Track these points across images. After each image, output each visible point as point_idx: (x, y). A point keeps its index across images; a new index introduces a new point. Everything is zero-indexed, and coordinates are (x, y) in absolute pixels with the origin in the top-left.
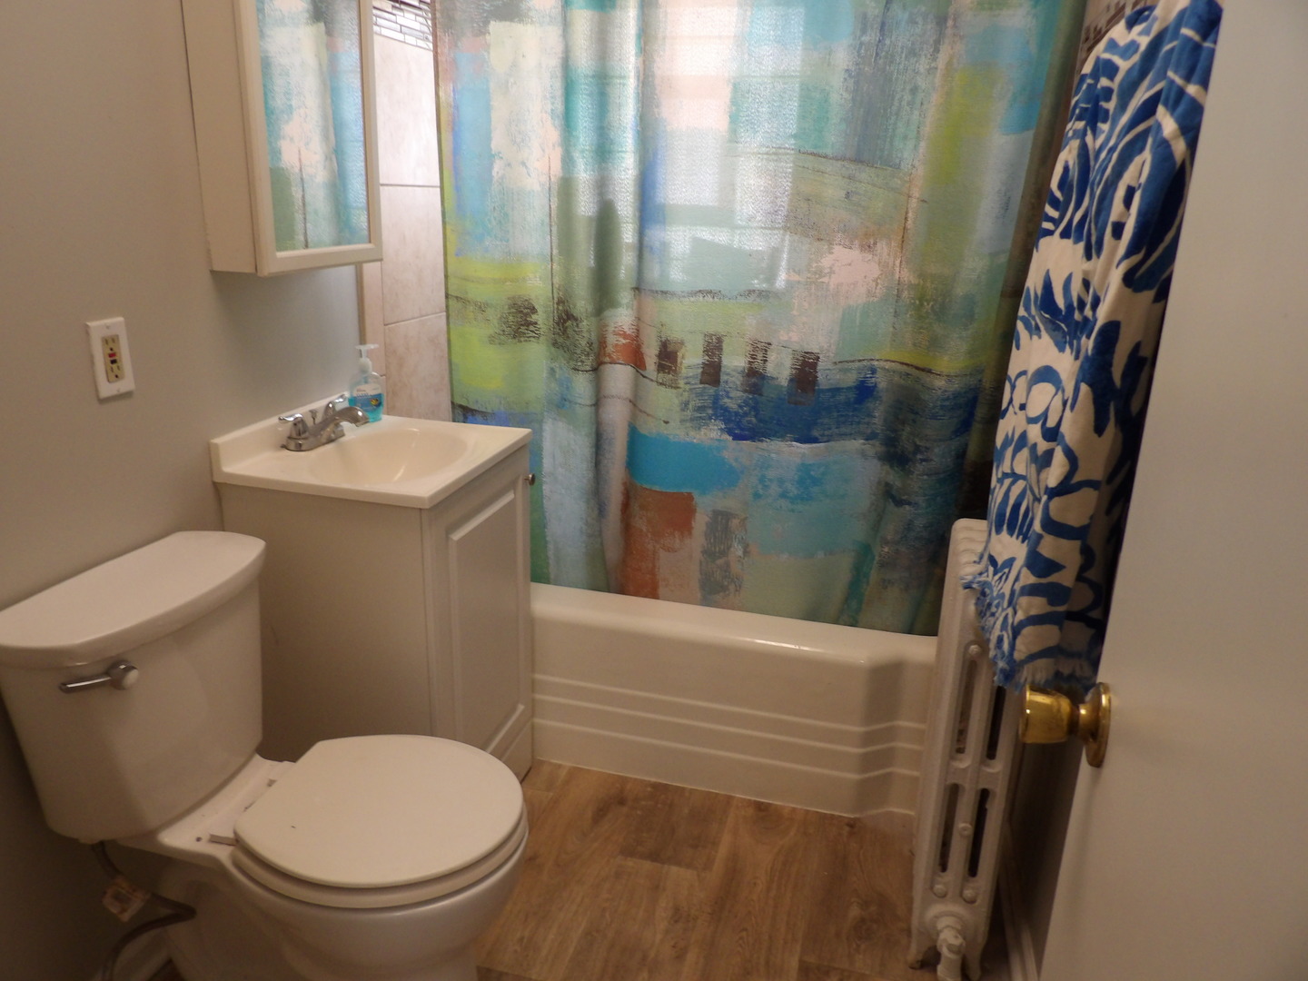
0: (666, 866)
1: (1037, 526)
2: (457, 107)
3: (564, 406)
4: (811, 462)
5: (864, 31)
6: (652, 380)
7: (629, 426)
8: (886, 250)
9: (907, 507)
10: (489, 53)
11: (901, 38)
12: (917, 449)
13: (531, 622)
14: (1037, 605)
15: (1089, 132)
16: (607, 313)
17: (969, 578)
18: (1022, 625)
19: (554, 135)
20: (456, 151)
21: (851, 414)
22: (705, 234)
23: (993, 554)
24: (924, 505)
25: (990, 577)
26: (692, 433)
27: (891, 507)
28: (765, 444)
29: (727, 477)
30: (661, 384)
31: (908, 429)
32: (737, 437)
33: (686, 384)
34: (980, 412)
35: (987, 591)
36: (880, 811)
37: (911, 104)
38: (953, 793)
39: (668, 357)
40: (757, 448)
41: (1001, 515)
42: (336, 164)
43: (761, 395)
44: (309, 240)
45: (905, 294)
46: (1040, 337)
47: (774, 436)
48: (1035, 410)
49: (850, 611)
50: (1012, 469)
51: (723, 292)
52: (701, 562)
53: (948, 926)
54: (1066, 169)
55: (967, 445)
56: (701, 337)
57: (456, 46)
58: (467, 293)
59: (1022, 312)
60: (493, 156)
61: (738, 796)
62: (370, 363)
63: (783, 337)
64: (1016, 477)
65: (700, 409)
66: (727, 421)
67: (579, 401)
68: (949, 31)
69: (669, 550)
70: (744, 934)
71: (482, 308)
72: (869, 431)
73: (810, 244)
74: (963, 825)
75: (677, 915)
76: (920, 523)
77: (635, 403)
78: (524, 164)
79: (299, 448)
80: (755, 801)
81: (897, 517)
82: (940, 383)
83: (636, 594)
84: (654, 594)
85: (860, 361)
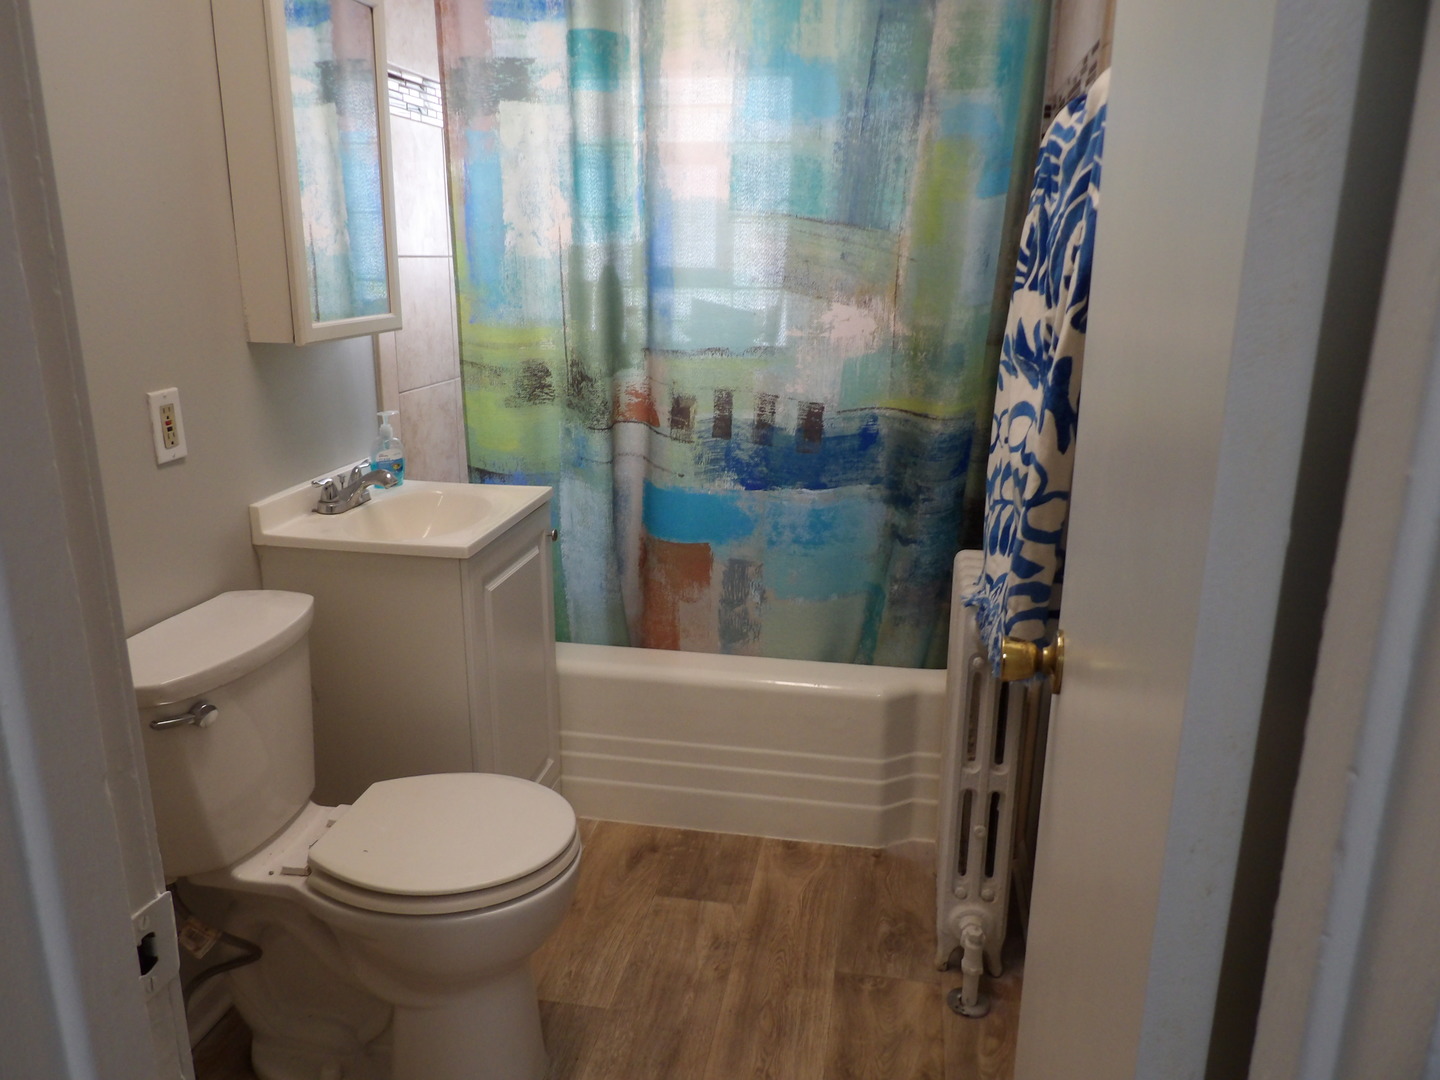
0: (702, 902)
1: (1019, 535)
2: (468, 182)
3: (580, 464)
4: (822, 507)
5: (850, 107)
6: (666, 436)
7: (644, 482)
8: (880, 306)
9: (913, 546)
10: (499, 130)
11: (884, 114)
12: (919, 490)
13: (556, 678)
14: (1023, 603)
15: (1047, 199)
16: (619, 374)
17: (969, 597)
18: (1012, 621)
19: (563, 205)
20: (468, 223)
21: (856, 460)
22: (711, 296)
23: (989, 573)
24: (929, 542)
25: (988, 594)
26: (707, 485)
27: (898, 546)
28: (776, 492)
29: (741, 526)
30: (675, 439)
31: (909, 471)
32: (750, 487)
33: (699, 437)
34: (975, 452)
35: (985, 605)
36: (904, 841)
37: (896, 172)
38: (967, 798)
39: (681, 413)
40: (769, 496)
41: (994, 538)
42: (348, 238)
43: (771, 445)
44: (321, 312)
45: (900, 345)
46: (1017, 377)
47: (785, 484)
48: (1015, 441)
49: (865, 651)
50: (1001, 496)
51: (731, 350)
52: (720, 611)
53: (969, 925)
54: (1032, 230)
55: (965, 485)
56: (712, 392)
57: (467, 124)
58: (482, 358)
59: (1003, 357)
60: (506, 227)
61: (767, 837)
62: (391, 429)
63: (789, 389)
64: (1004, 503)
65: (713, 461)
66: (739, 472)
67: (596, 459)
68: (927, 107)
69: (689, 600)
70: (782, 954)
71: (497, 372)
72: (873, 476)
73: (810, 301)
74: (978, 828)
75: (716, 943)
76: (926, 560)
77: (649, 459)
78: (534, 233)
79: (331, 511)
80: (784, 841)
81: (905, 554)
82: (936, 427)
83: (658, 647)
84: (674, 646)
85: (862, 409)
